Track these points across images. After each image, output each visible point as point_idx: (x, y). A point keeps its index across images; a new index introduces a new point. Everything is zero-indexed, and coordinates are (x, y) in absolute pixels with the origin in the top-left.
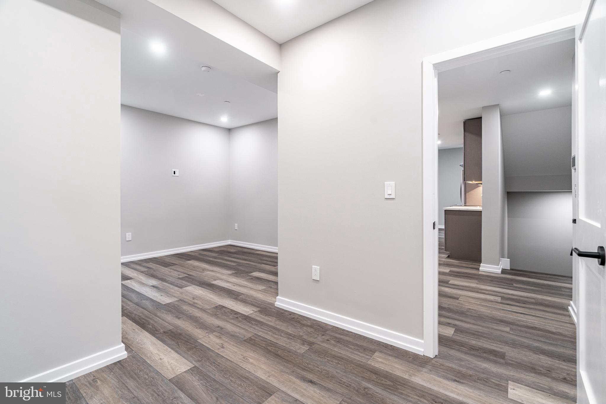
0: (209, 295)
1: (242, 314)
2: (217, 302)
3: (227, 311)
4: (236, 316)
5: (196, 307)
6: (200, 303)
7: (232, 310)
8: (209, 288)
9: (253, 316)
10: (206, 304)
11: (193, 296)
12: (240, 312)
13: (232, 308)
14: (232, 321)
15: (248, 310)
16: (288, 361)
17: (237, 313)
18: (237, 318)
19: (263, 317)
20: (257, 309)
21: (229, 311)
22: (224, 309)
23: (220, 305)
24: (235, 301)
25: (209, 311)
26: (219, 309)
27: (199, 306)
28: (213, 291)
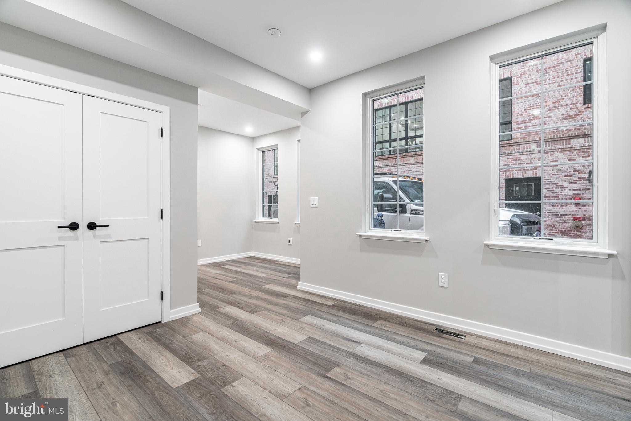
0: (268, 325)
1: (234, 306)
2: (257, 316)
3: (247, 309)
4: (239, 305)
5: (276, 312)
6: (273, 316)
7: (242, 309)
8: (270, 337)
9: (226, 304)
10: (267, 315)
11: (286, 324)
12: (235, 308)
13: (241, 311)
14: (242, 302)
15: (227, 309)
16: (218, 287)
17: (238, 307)
18: (238, 304)
19: (217, 304)
20: (220, 310)
21: (244, 309)
22: (249, 310)
23: (253, 313)
24: (237, 317)
25: (262, 308)
26: (254, 311)
27: (274, 313)
28: (264, 331)
